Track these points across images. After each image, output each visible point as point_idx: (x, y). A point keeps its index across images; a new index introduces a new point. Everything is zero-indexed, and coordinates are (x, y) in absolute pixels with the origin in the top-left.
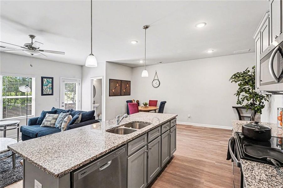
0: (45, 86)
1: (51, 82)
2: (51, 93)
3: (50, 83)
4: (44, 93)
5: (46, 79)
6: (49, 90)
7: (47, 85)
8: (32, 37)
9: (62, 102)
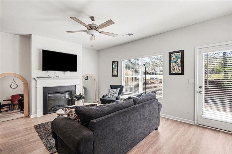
0: (173, 63)
1: (181, 57)
2: (181, 72)
3: (179, 58)
4: (172, 72)
5: (174, 54)
6: (177, 68)
7: (175, 62)
9: (199, 86)
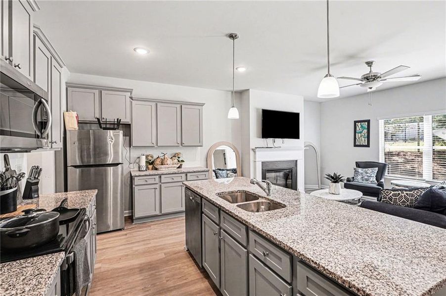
8: (369, 64)
